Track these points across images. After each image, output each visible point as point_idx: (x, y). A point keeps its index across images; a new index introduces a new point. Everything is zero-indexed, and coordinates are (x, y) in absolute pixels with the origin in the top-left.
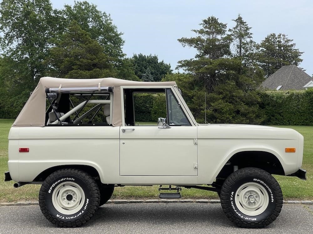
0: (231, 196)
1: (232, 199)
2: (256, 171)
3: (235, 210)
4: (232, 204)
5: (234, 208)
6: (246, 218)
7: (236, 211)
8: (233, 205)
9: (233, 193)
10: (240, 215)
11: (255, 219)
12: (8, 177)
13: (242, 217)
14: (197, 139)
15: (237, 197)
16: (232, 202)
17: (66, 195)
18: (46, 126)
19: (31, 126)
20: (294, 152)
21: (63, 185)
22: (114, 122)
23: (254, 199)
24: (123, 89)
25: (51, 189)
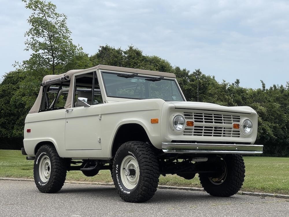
0: (117, 170)
1: (117, 172)
2: (130, 144)
4: (117, 176)
5: (118, 181)
7: (119, 184)
8: (118, 178)
9: (117, 165)
10: (121, 188)
11: (129, 193)
12: (24, 153)
13: (122, 190)
14: (101, 115)
15: (123, 171)
16: (117, 175)
17: (47, 166)
18: (39, 112)
19: (35, 112)
20: (157, 122)
21: (45, 158)
22: (66, 105)
23: (127, 172)
24: (75, 76)
25: (37, 161)
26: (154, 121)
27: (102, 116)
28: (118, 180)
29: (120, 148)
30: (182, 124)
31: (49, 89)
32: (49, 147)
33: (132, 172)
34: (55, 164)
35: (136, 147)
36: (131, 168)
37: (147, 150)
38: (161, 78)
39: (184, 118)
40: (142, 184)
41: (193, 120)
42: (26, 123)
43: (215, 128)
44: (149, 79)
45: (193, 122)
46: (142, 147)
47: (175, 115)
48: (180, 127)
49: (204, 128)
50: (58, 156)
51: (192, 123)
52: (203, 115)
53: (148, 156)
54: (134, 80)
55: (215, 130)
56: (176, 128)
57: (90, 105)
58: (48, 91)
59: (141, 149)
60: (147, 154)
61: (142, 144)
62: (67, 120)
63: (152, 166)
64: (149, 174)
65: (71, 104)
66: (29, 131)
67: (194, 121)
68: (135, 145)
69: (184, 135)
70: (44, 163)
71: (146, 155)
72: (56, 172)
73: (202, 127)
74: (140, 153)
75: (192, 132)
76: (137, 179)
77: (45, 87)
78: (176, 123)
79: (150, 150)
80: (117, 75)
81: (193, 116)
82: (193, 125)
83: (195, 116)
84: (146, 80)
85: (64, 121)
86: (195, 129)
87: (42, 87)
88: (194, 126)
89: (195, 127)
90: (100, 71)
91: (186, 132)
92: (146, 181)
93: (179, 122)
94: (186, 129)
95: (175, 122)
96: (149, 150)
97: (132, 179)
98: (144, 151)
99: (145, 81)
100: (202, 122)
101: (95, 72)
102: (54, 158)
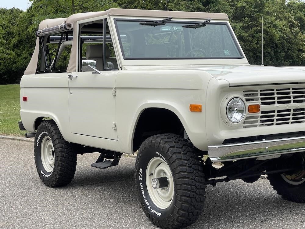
0: (141, 176)
1: (140, 179)
2: (158, 140)
3: (143, 195)
4: (142, 186)
5: (143, 193)
6: (153, 210)
7: (144, 197)
9: (141, 170)
10: (148, 205)
11: (159, 214)
12: (22, 127)
13: (149, 207)
14: (115, 88)
15: (150, 178)
16: (141, 183)
17: (51, 150)
18: (37, 73)
19: (31, 73)
20: (200, 111)
21: (48, 139)
22: (69, 67)
23: (156, 183)
24: (79, 25)
25: (38, 142)
26: (195, 109)
27: (118, 91)
28: (142, 191)
29: (143, 143)
30: (241, 111)
31: (49, 40)
32: (51, 125)
33: (163, 183)
34: (59, 150)
35: (167, 146)
36: (162, 176)
37: (185, 152)
38: (207, 22)
39: (245, 101)
40: (178, 206)
41: (259, 102)
42: (21, 87)
43: (295, 110)
44: (188, 25)
45: (258, 106)
46: (177, 147)
47: (230, 98)
48: (237, 116)
49: (276, 113)
50: (63, 139)
51: (257, 108)
52: (275, 92)
53: (186, 162)
54: (165, 28)
55: (294, 114)
56: (231, 117)
57: (99, 72)
58: (48, 42)
59: (175, 150)
60: (186, 159)
61: (177, 141)
62: (71, 91)
63: (193, 178)
64: (189, 191)
65: (75, 67)
66: (25, 99)
67: (260, 104)
68: (166, 142)
69: (245, 127)
70: (46, 145)
71: (184, 160)
72: (61, 161)
73: (274, 112)
74: (174, 157)
75: (256, 122)
76: (170, 194)
77: (42, 38)
78: (230, 110)
79: (190, 151)
80: (139, 23)
81: (259, 96)
82: (258, 110)
83: (261, 95)
84: (183, 27)
85: (67, 92)
86: (262, 117)
87: (38, 38)
88: (260, 112)
89: (262, 112)
90: (112, 18)
91: (248, 123)
92: (185, 202)
93: (235, 109)
94: (247, 118)
95: (230, 108)
96: (188, 152)
97: (164, 193)
98: (180, 153)
99: (182, 29)
100: (274, 103)
101: (106, 20)
102: (57, 141)
